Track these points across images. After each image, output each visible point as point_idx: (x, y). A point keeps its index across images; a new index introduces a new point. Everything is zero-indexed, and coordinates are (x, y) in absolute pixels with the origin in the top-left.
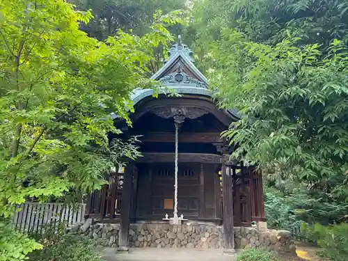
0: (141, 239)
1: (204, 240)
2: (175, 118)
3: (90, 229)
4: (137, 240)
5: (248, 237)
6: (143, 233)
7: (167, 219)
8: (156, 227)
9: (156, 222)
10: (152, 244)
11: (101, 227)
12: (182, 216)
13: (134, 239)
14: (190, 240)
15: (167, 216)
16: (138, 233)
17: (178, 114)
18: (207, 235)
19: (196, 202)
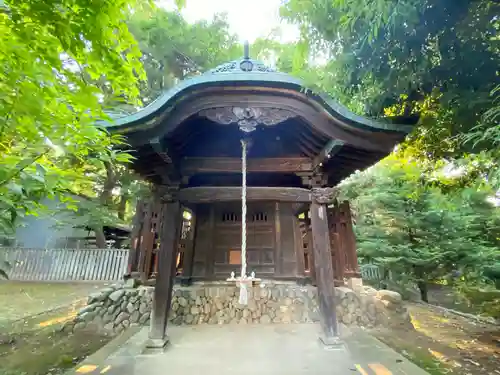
0: (195, 311)
1: (284, 309)
2: (240, 123)
3: (124, 298)
4: (190, 313)
5: (344, 303)
6: (198, 302)
7: (232, 279)
8: (217, 291)
9: (218, 283)
10: (210, 318)
11: (140, 294)
12: (253, 274)
13: (186, 311)
14: (263, 310)
15: (233, 274)
16: (191, 302)
17: (246, 116)
18: (288, 302)
19: (271, 255)
